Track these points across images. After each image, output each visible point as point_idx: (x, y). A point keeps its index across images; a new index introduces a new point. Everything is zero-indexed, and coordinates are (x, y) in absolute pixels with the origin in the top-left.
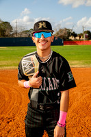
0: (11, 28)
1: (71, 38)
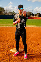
0: (4, 10)
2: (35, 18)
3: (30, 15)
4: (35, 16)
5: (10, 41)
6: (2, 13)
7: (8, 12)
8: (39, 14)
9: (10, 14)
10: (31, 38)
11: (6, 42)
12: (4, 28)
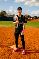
1: (29, 18)
2: (32, 20)
3: (28, 18)
4: (32, 18)
5: (10, 39)
6: (4, 16)
7: (9, 15)
8: (36, 16)
9: (11, 17)
10: (28, 36)
11: (7, 40)
12: (6, 28)
